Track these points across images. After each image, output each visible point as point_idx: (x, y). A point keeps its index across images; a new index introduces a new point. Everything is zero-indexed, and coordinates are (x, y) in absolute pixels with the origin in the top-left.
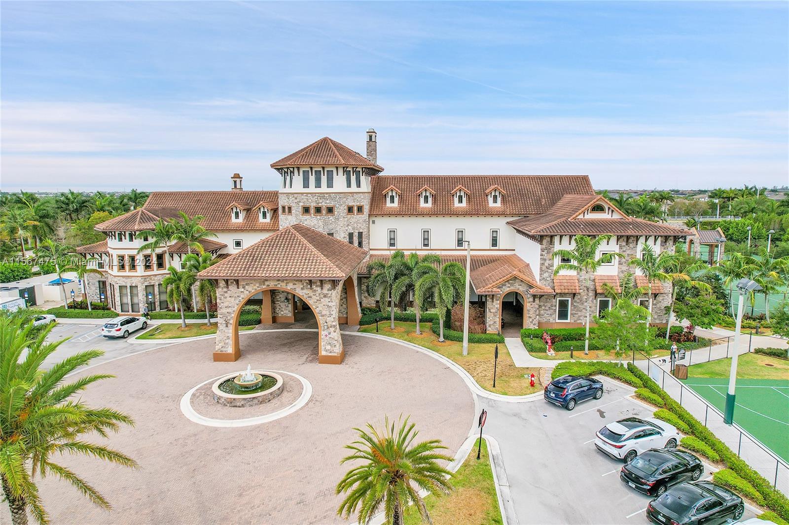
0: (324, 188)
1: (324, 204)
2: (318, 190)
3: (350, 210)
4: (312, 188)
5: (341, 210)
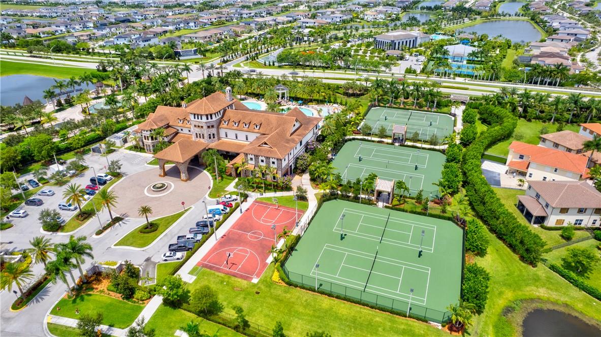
0: (200, 120)
2: (198, 120)
3: (209, 127)
4: (196, 119)
5: (205, 127)
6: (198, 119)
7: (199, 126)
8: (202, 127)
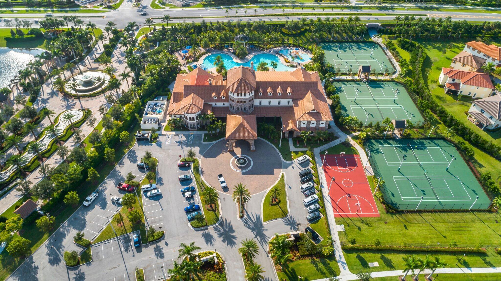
1: (243, 100)
2: (241, 97)
3: (250, 101)
6: (241, 95)
7: (241, 102)
8: (245, 102)
